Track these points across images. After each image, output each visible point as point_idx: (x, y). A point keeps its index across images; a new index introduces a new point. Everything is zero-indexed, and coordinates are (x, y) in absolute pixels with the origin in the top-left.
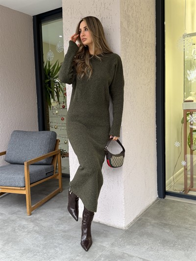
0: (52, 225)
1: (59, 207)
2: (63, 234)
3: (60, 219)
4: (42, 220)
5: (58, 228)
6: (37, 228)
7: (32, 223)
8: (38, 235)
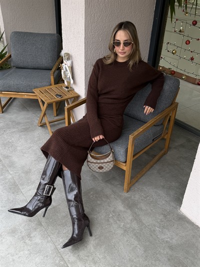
0: (155, 226)
1: (163, 187)
2: (170, 252)
3: (165, 216)
4: (141, 209)
5: (163, 237)
6: (135, 225)
7: (129, 211)
8: (136, 243)
